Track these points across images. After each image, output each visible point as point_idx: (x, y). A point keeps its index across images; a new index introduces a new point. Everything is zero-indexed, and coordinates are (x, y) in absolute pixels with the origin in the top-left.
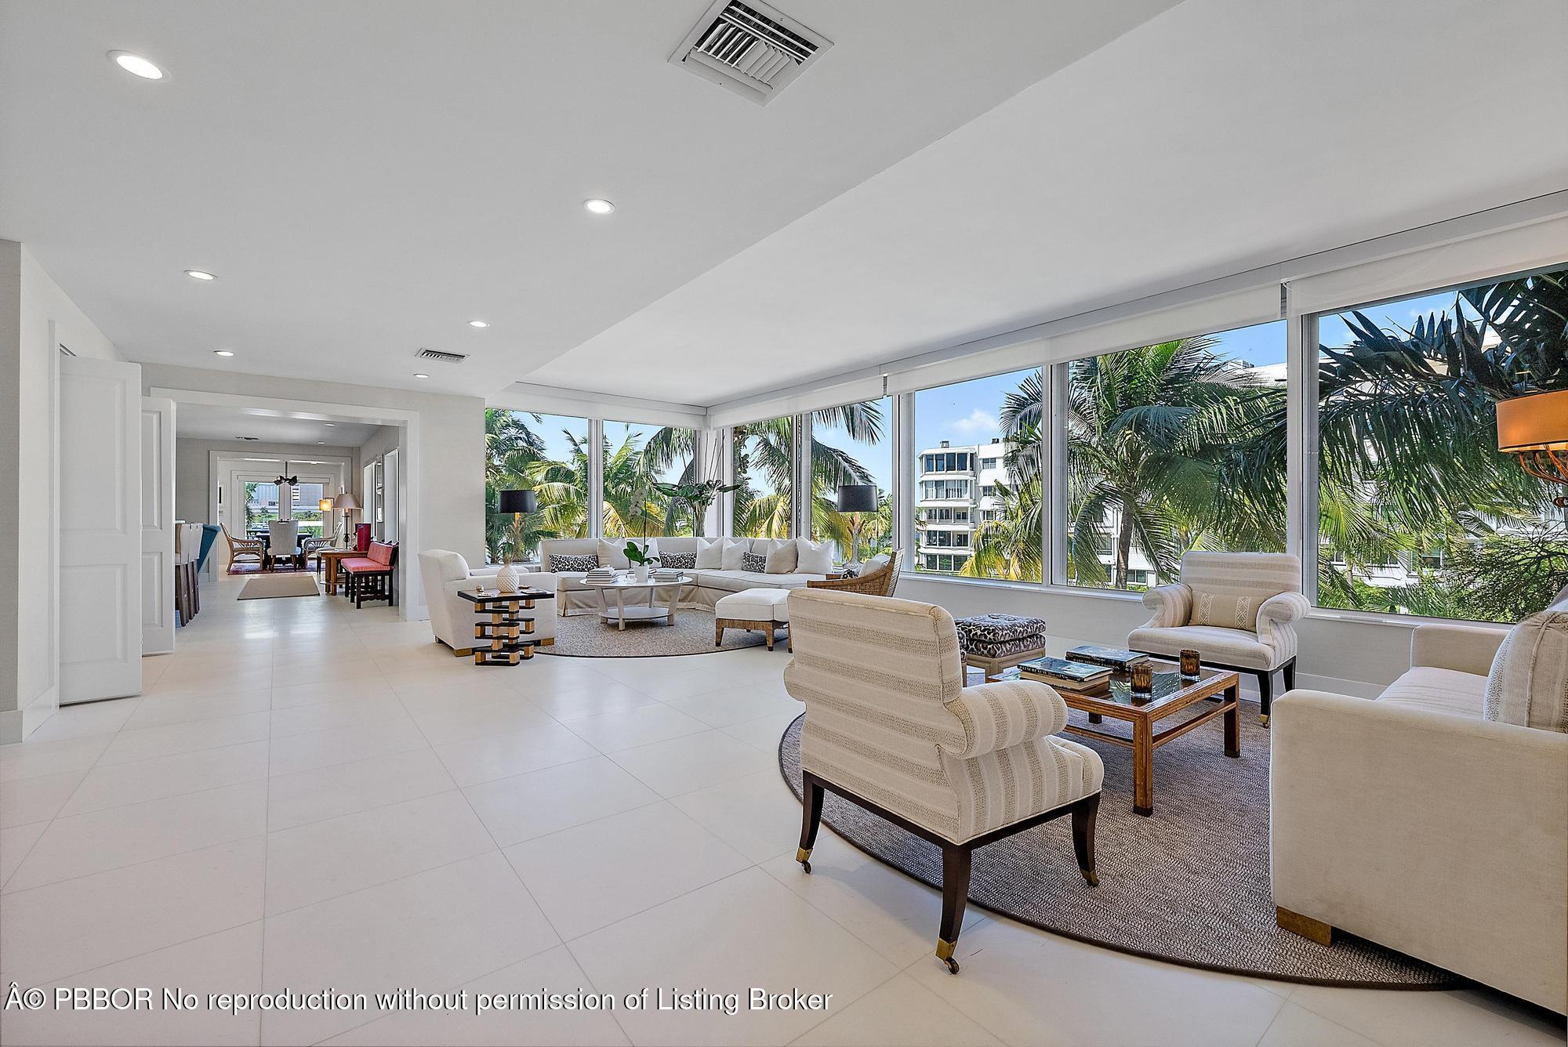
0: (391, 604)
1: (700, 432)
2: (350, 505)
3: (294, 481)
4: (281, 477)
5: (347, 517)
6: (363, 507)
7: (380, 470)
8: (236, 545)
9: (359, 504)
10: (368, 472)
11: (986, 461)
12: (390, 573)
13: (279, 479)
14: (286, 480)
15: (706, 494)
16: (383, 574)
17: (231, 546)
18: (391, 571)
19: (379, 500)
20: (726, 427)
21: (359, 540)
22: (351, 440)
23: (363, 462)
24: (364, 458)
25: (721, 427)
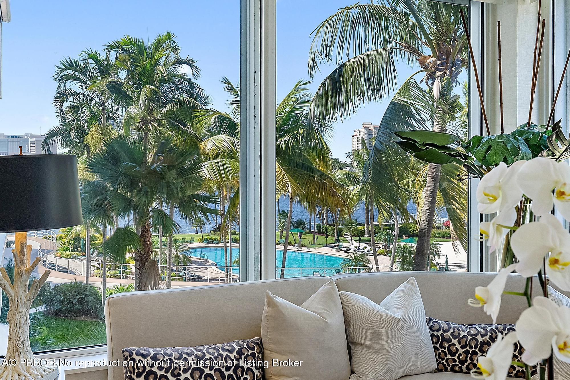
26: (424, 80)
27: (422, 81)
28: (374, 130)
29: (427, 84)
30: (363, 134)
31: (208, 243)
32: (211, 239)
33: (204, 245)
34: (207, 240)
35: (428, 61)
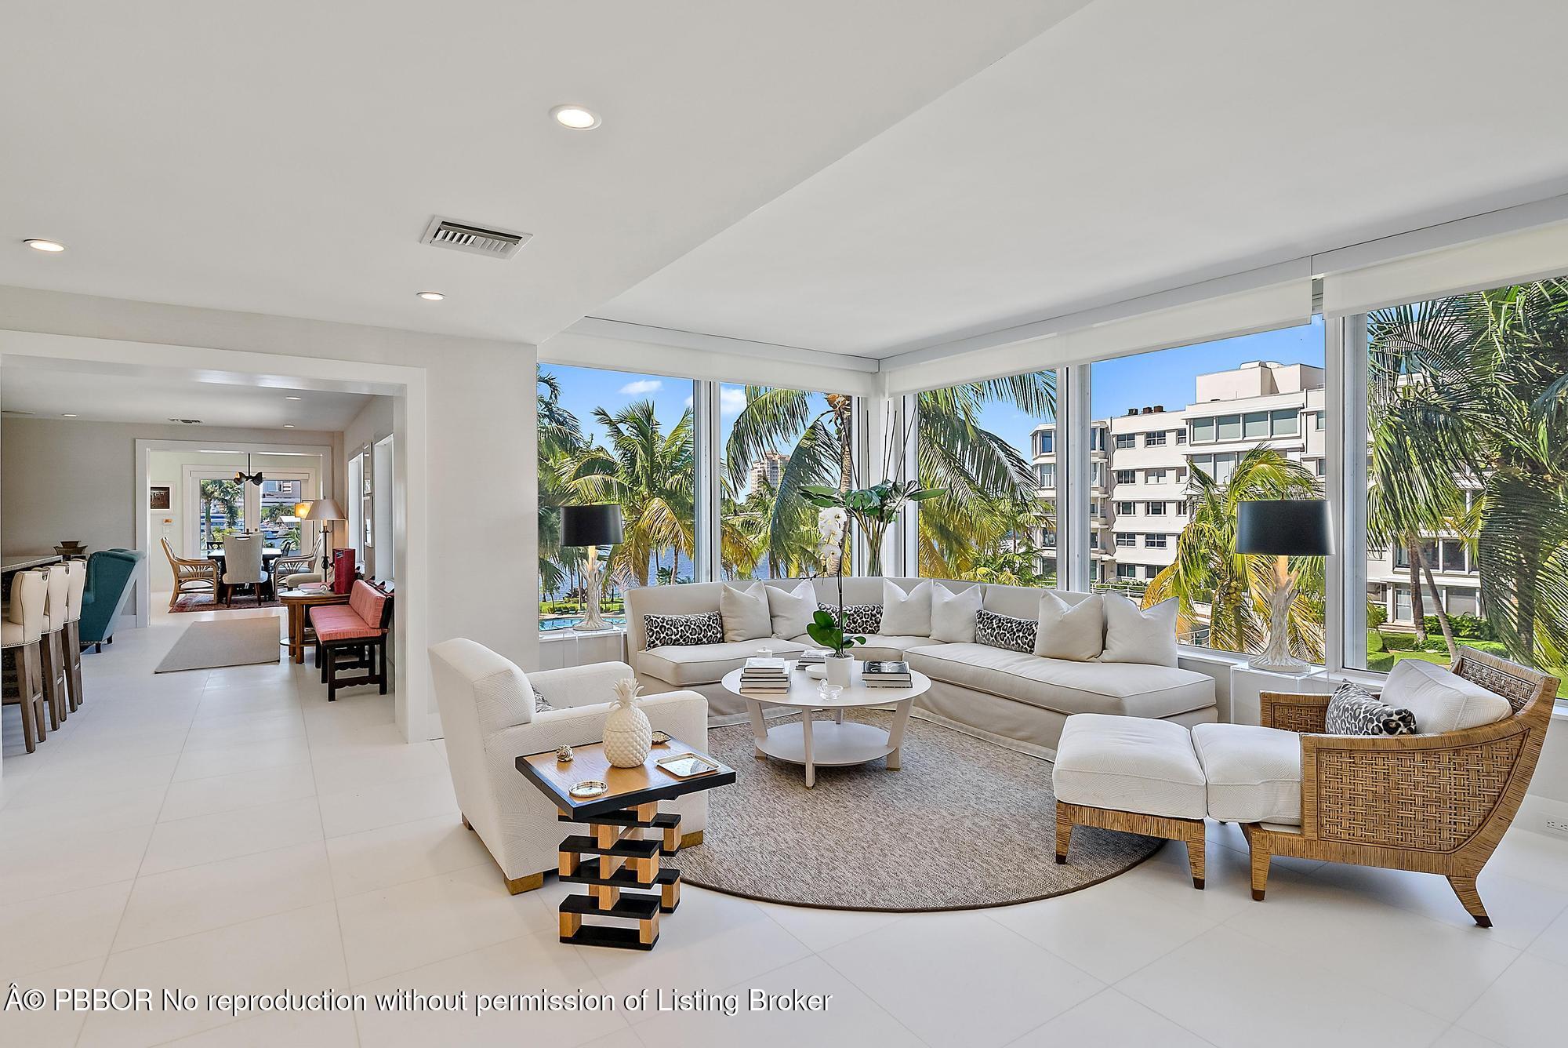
0: (383, 691)
1: (866, 399)
2: (328, 515)
3: (258, 479)
4: (241, 474)
5: (325, 532)
6: (348, 518)
7: (369, 463)
8: (184, 569)
9: (342, 514)
10: (354, 467)
11: (1120, 438)
12: (382, 640)
13: (239, 477)
14: (248, 478)
15: (891, 504)
16: (371, 641)
17: (176, 570)
18: (384, 635)
19: (369, 509)
20: (909, 392)
21: (338, 576)
22: (331, 421)
23: (348, 450)
24: (349, 448)
25: (901, 393)
26: (833, 420)
27: (831, 421)
28: (779, 461)
29: (836, 424)
30: (766, 466)
31: (562, 614)
32: (566, 608)
33: (556, 616)
34: (560, 609)
35: (837, 400)
